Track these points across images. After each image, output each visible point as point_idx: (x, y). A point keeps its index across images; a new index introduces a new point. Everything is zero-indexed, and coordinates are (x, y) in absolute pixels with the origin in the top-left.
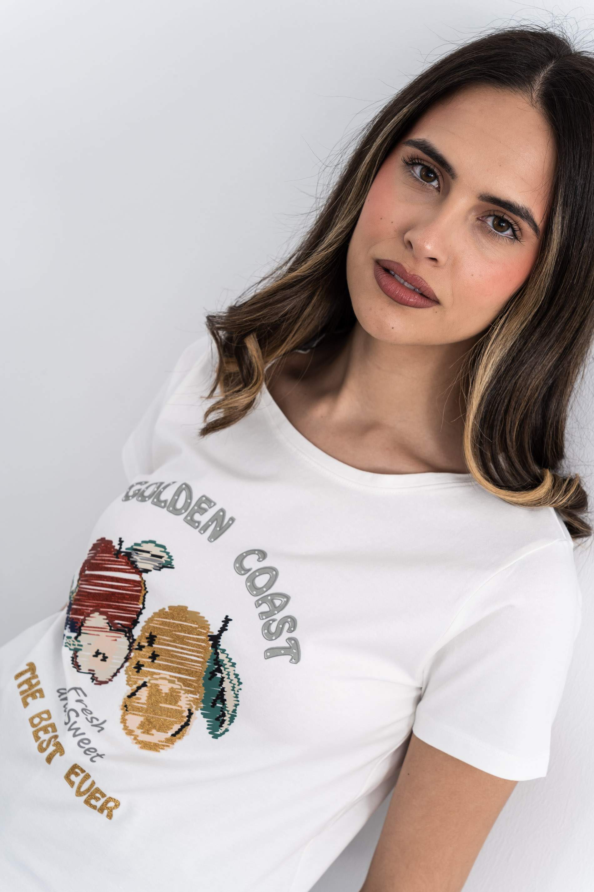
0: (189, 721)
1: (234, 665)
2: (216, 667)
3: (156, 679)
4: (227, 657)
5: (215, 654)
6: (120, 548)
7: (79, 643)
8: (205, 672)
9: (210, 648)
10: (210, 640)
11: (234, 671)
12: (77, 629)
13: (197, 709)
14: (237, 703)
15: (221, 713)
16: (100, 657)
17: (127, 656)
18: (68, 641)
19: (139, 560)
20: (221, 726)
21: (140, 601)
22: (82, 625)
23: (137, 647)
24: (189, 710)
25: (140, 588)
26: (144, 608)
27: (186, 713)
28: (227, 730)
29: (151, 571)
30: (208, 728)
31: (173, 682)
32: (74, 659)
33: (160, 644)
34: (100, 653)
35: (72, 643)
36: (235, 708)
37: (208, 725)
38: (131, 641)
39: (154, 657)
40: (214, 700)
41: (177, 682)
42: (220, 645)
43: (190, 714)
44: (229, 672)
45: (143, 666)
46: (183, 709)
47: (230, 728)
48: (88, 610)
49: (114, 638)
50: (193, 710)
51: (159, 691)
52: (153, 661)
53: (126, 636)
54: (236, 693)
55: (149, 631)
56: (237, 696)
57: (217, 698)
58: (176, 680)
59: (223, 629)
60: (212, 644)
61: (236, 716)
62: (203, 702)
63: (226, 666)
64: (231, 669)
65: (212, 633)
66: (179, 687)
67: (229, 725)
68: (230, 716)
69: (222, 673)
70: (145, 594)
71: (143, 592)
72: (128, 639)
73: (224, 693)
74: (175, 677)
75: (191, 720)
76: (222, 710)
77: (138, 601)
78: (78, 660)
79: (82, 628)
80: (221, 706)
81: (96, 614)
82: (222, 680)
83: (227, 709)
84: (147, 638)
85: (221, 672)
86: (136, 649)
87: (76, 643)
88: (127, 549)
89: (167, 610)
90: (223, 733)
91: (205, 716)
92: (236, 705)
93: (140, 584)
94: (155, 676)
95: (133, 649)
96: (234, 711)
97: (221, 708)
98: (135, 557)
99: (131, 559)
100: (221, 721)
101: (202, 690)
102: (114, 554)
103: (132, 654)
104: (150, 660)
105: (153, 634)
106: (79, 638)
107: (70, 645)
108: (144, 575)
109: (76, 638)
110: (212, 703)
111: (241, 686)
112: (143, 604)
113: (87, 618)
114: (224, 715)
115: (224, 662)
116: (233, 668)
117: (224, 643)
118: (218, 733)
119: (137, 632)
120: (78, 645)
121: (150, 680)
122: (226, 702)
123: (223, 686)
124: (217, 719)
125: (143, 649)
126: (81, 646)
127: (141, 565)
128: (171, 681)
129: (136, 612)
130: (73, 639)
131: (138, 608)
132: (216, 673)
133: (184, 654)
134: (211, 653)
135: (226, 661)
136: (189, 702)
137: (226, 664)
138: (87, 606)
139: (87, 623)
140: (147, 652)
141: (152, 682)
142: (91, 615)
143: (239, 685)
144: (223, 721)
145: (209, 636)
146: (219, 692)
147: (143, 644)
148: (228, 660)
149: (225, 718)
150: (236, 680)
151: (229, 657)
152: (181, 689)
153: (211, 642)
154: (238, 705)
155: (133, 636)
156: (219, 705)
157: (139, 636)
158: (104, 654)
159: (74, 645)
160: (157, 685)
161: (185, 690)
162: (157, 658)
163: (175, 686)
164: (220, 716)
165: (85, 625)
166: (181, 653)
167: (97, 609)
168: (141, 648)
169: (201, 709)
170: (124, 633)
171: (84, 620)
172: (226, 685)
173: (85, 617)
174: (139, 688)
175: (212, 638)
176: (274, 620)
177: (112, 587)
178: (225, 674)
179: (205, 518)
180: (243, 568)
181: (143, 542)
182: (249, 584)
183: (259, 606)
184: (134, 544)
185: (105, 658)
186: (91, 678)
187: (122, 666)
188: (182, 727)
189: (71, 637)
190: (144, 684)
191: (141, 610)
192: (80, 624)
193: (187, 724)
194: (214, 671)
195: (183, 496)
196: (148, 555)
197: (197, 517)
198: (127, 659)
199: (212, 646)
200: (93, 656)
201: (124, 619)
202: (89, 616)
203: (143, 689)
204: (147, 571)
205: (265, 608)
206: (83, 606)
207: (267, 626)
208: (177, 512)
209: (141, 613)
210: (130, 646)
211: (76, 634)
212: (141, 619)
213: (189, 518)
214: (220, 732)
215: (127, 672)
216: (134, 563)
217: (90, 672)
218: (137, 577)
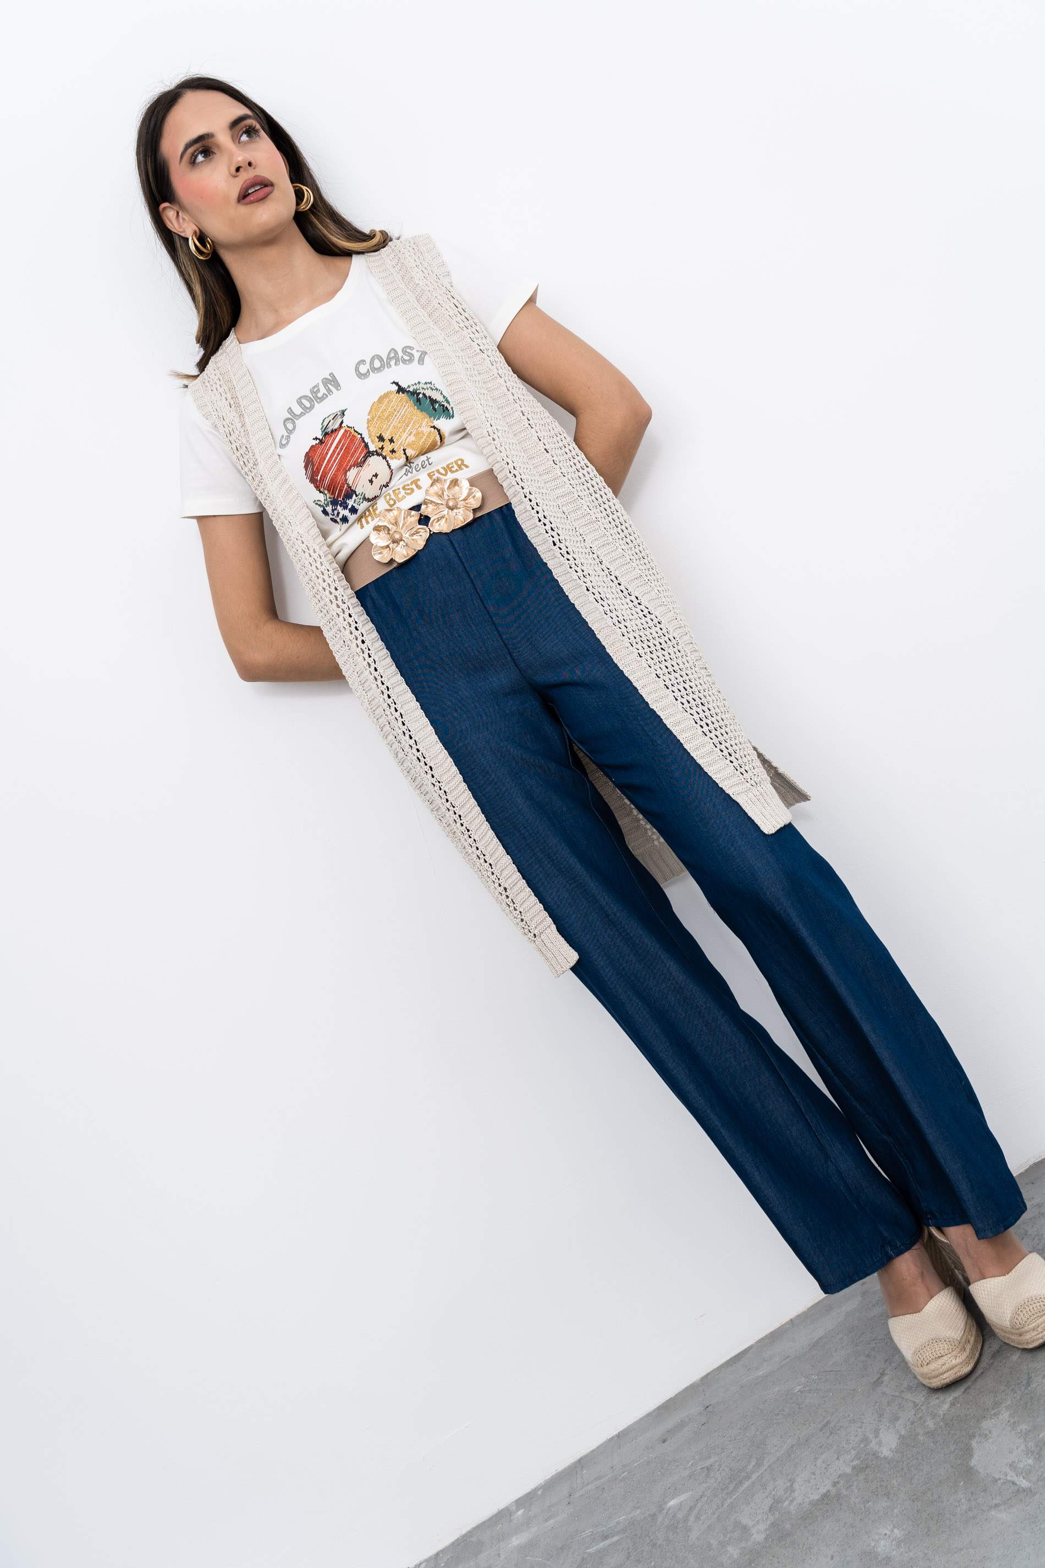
0: (437, 429)
1: (419, 383)
2: (415, 395)
3: (405, 442)
5: (408, 393)
6: (319, 439)
8: (415, 406)
10: (399, 393)
12: (352, 493)
13: (433, 422)
14: (440, 392)
16: (374, 478)
17: (383, 458)
18: (356, 502)
19: (333, 427)
20: (448, 410)
21: (356, 435)
22: (351, 487)
23: (381, 450)
24: (431, 427)
25: (349, 433)
27: (433, 430)
28: (452, 408)
30: (446, 419)
32: (368, 501)
33: (386, 433)
35: (358, 500)
38: (376, 453)
39: (391, 441)
40: (432, 408)
42: (405, 388)
43: (434, 427)
44: (421, 389)
45: (393, 449)
46: (429, 430)
47: (452, 405)
48: (343, 479)
49: (368, 466)
50: (432, 425)
51: (412, 442)
52: (394, 442)
53: (371, 457)
54: (434, 388)
55: (376, 438)
56: (437, 389)
57: (432, 405)
58: (411, 431)
59: (397, 383)
61: (447, 397)
62: (430, 417)
63: (418, 389)
64: (421, 385)
68: (445, 403)
70: (354, 429)
71: (353, 431)
72: (373, 455)
73: (431, 398)
74: (409, 430)
75: (437, 427)
76: (440, 405)
77: (356, 437)
78: (370, 497)
79: (353, 488)
80: (438, 405)
82: (424, 394)
83: (441, 402)
84: (379, 442)
85: (420, 393)
87: (359, 497)
88: (321, 435)
89: (370, 417)
91: (439, 418)
92: (441, 394)
93: (347, 431)
94: (403, 443)
95: (381, 452)
96: (444, 397)
98: (329, 430)
99: (329, 433)
100: (445, 409)
101: (424, 414)
102: (321, 445)
103: (384, 454)
104: (392, 444)
105: (378, 435)
106: (358, 494)
108: (343, 425)
109: (357, 496)
110: (434, 411)
111: (432, 384)
112: (359, 434)
114: (443, 406)
115: (415, 389)
117: (404, 385)
119: (372, 447)
121: (403, 447)
122: (437, 400)
123: (427, 396)
124: (444, 411)
125: (385, 447)
126: (362, 493)
127: (337, 426)
128: (410, 435)
129: (361, 441)
130: (356, 498)
132: (419, 397)
133: (399, 416)
134: (406, 395)
135: (415, 387)
136: (427, 426)
137: (417, 387)
139: (350, 482)
140: (387, 444)
141: (405, 446)
144: (447, 408)
145: (396, 393)
146: (429, 401)
147: (380, 447)
150: (428, 384)
151: (413, 384)
152: (417, 429)
153: (401, 393)
155: (374, 451)
156: (437, 406)
157: (375, 447)
158: (373, 476)
160: (408, 443)
161: (419, 427)
162: (394, 439)
163: (414, 434)
164: (443, 408)
165: (351, 485)
166: (398, 418)
167: (345, 472)
168: (382, 448)
169: (434, 420)
171: (348, 484)
172: (428, 393)
173: (346, 483)
174: (405, 453)
175: (398, 392)
176: (402, 357)
177: (338, 454)
178: (422, 391)
179: (323, 390)
180: (366, 374)
181: (322, 424)
182: (376, 372)
183: (390, 366)
184: (321, 429)
185: (376, 475)
186: (386, 487)
187: (387, 462)
188: (439, 434)
189: (355, 500)
190: (404, 450)
191: (361, 437)
192: (349, 490)
193: (439, 431)
194: (417, 398)
195: (304, 401)
196: (332, 421)
197: (320, 395)
198: (385, 458)
199: (403, 393)
200: (371, 485)
201: (361, 453)
202: (347, 480)
203: (406, 451)
204: (342, 422)
205: (393, 362)
206: (339, 482)
207: (404, 361)
208: (312, 407)
209: (363, 439)
210: (378, 455)
211: (354, 495)
212: (367, 440)
213: (318, 400)
214: (451, 412)
215: (392, 458)
216: (332, 431)
217: (381, 489)
218: (342, 431)
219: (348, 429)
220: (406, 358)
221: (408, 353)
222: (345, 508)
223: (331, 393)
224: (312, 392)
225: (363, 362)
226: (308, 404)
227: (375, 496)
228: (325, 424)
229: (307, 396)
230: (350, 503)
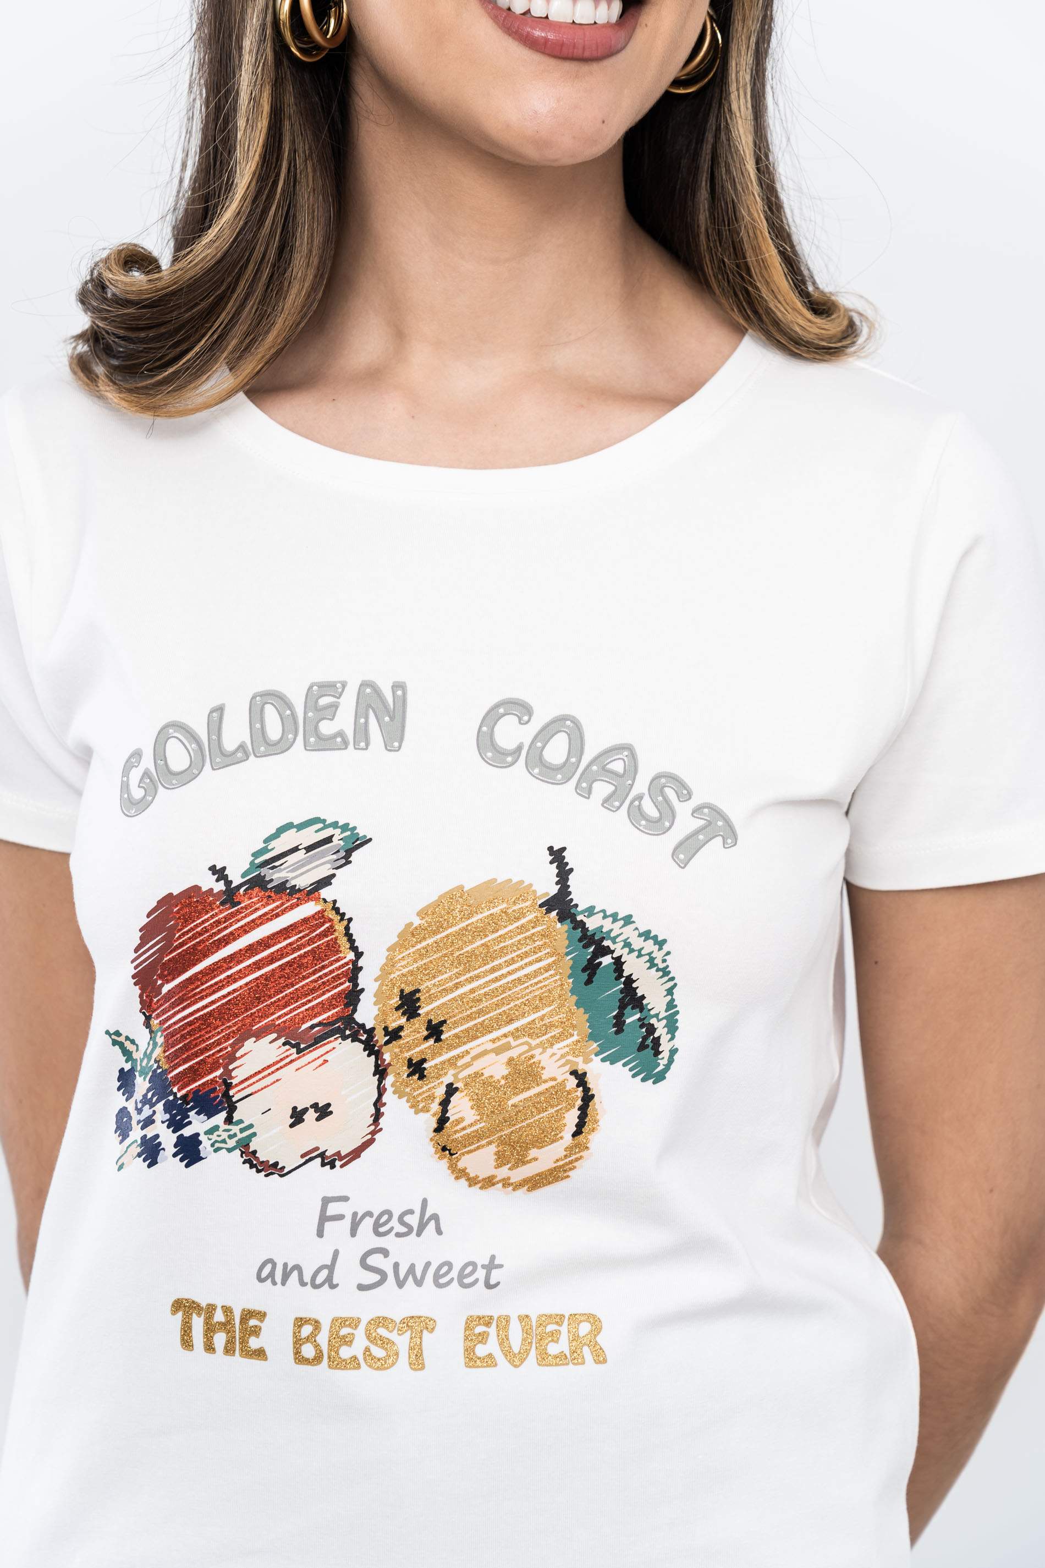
0: (586, 1090)
1: (628, 920)
2: (591, 949)
3: (468, 1065)
4: (605, 917)
5: (574, 928)
6: (228, 883)
7: (242, 1126)
8: (569, 977)
9: (559, 925)
10: (548, 911)
11: (637, 929)
12: (221, 1102)
13: (587, 1061)
14: (671, 984)
15: (644, 1030)
16: (311, 1115)
17: (377, 1066)
18: (214, 1137)
19: (291, 875)
20: (657, 1053)
21: (342, 949)
22: (229, 1086)
23: (387, 1038)
24: (574, 1073)
25: (327, 925)
26: (359, 955)
27: (573, 1082)
28: (673, 1052)
29: (333, 876)
30: (634, 1076)
31: (507, 1047)
32: (251, 1160)
33: (432, 999)
34: (305, 1110)
35: (225, 1135)
36: (669, 998)
37: (631, 1070)
38: (364, 1038)
39: (435, 1031)
40: (615, 1017)
41: (513, 1043)
42: (576, 906)
43: (581, 1079)
44: (625, 941)
45: (424, 1061)
46: (560, 1079)
47: (676, 1043)
48: (226, 1048)
49: (320, 1061)
50: (581, 1068)
51: (489, 1083)
52: (438, 1040)
53: (344, 1038)
54: (661, 966)
55: (396, 991)
56: (665, 972)
57: (622, 1007)
58: (510, 1039)
59: (564, 873)
60: (557, 914)
61: (677, 1012)
62: (593, 1037)
63: (613, 935)
64: (629, 932)
65: (547, 894)
66: (525, 1048)
67: (672, 1038)
68: (664, 1022)
69: (613, 952)
70: (347, 928)
71: (340, 928)
72: (355, 1038)
73: (634, 985)
74: (505, 1036)
75: (589, 1086)
76: (642, 1023)
77: (338, 951)
78: (262, 1156)
79: (231, 1093)
80: (638, 1016)
81: (249, 1044)
82: (618, 963)
83: (652, 1013)
84: (397, 1009)
85: (608, 951)
86: (387, 1043)
87: (235, 1129)
88: (243, 876)
89: (417, 921)
90: (671, 1061)
91: (613, 1060)
92: (670, 992)
93: (323, 916)
94: (460, 1063)
95: (381, 1047)
96: (671, 1005)
97: (639, 1019)
98: (277, 876)
99: (269, 886)
100: (651, 1045)
101: (581, 1017)
102: (222, 903)
103: (387, 1057)
104: (431, 1041)
105: (408, 990)
106: (236, 1116)
107: (224, 1141)
108: (325, 893)
109: (229, 1120)
110: (614, 1026)
111: (666, 948)
112: (354, 948)
113: (231, 1067)
114: (651, 1029)
115: (604, 930)
116: (632, 926)
117: (580, 896)
118: (661, 1067)
119: (366, 1014)
120: (242, 1131)
121: (455, 1076)
122: (645, 1002)
123: (625, 974)
124: (642, 1047)
125: (402, 1034)
126: (251, 1126)
127: (303, 881)
128: (498, 1051)
129: (345, 974)
130: (224, 1127)
131: (347, 964)
132: (597, 961)
133: (503, 976)
134: (566, 932)
135: (607, 925)
136: (563, 1061)
137: (612, 930)
138: (219, 1043)
139: (239, 1075)
140: (414, 1031)
141: (461, 1076)
142: (238, 1055)
143: (660, 949)
144: (657, 1042)
145: (541, 906)
146: (622, 991)
147: (393, 1026)
148: (611, 919)
149: (656, 1035)
150: (651, 942)
151: (608, 913)
152: (531, 1048)
153: (554, 913)
154: (675, 985)
155: (363, 1026)
156: (632, 1018)
157: (376, 1018)
158: (315, 1106)
159: (231, 1137)
160: (477, 1075)
161: (541, 1045)
162: (443, 1028)
163: (514, 1053)
164: (645, 1038)
165: (234, 1082)
166: (497, 979)
167: (245, 1034)
168: (394, 1035)
169: (596, 1055)
170: (338, 1035)
171: (228, 1073)
172: (633, 966)
173: (226, 1067)
174: (445, 1103)
175: (549, 905)
176: (640, 797)
177: (258, 966)
178: (619, 950)
179: (344, 720)
180: (505, 753)
181: (267, 841)
182: (536, 771)
183: (590, 792)
184: (256, 855)
185: (323, 1111)
186: (323, 1165)
187: (381, 1091)
188: (584, 1110)
189: (216, 1128)
190: (451, 1090)
191: (355, 962)
192: (221, 1088)
193: (588, 1098)
194: (590, 961)
195: (271, 715)
196: (301, 855)
197: (326, 728)
198: (381, 1072)
199: (561, 919)
200: (292, 1126)
201: (324, 1007)
202: (235, 1059)
203: (454, 1099)
204: (326, 882)
205: (602, 789)
206: (206, 1049)
207: (636, 814)
208: (281, 747)
209: (357, 969)
210: (371, 1048)
211: (223, 1115)
212: (364, 980)
213: (312, 740)
214: (663, 1064)
215: (399, 1093)
216: (282, 888)
217: (308, 1157)
218: (308, 909)
219: (331, 915)
220: (649, 808)
221: (666, 800)
222: (176, 1124)
223: (363, 745)
224: (312, 696)
225: (522, 709)
226: (274, 730)
227: (276, 1164)
228: (279, 846)
229: (289, 706)
230: (197, 1124)
